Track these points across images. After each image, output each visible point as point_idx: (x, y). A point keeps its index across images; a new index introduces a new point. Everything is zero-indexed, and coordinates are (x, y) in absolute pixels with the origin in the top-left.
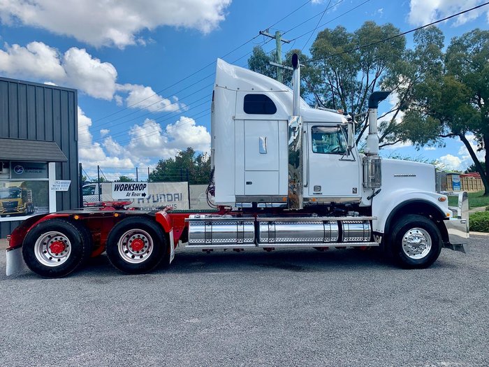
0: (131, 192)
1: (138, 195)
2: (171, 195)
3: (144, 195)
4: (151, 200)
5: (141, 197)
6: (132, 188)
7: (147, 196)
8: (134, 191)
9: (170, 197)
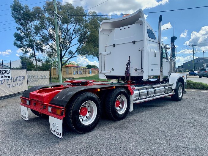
0: (3, 75)
1: (6, 77)
2: (20, 77)
3: (9, 77)
4: (12, 80)
5: (8, 78)
6: (3, 73)
7: (10, 78)
8: (4, 75)
9: (20, 78)
